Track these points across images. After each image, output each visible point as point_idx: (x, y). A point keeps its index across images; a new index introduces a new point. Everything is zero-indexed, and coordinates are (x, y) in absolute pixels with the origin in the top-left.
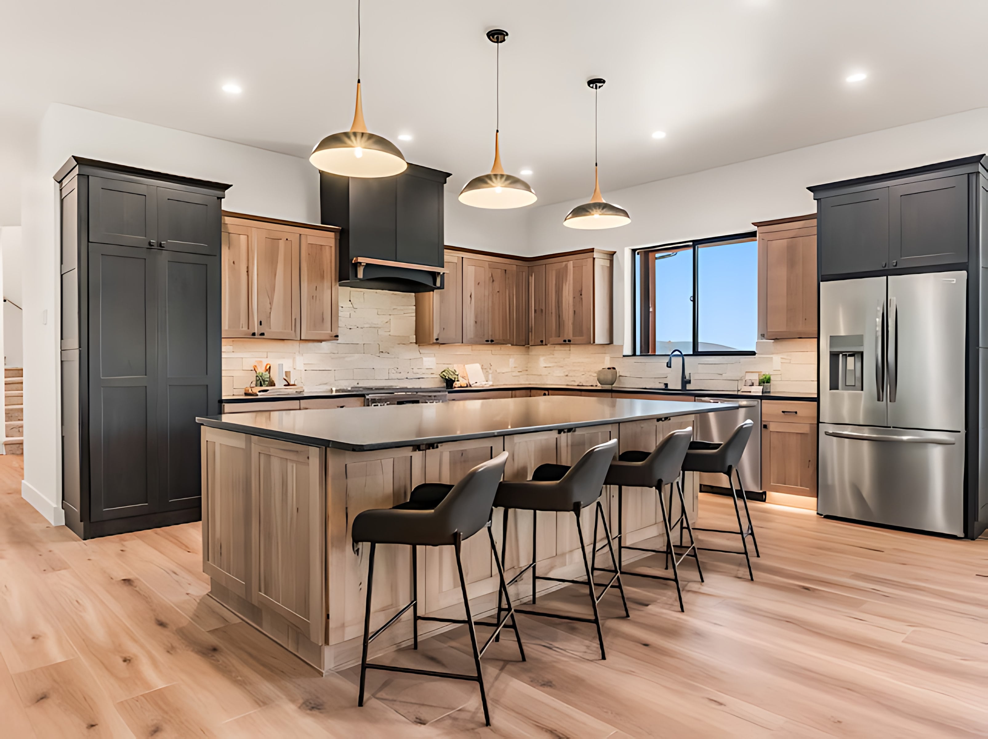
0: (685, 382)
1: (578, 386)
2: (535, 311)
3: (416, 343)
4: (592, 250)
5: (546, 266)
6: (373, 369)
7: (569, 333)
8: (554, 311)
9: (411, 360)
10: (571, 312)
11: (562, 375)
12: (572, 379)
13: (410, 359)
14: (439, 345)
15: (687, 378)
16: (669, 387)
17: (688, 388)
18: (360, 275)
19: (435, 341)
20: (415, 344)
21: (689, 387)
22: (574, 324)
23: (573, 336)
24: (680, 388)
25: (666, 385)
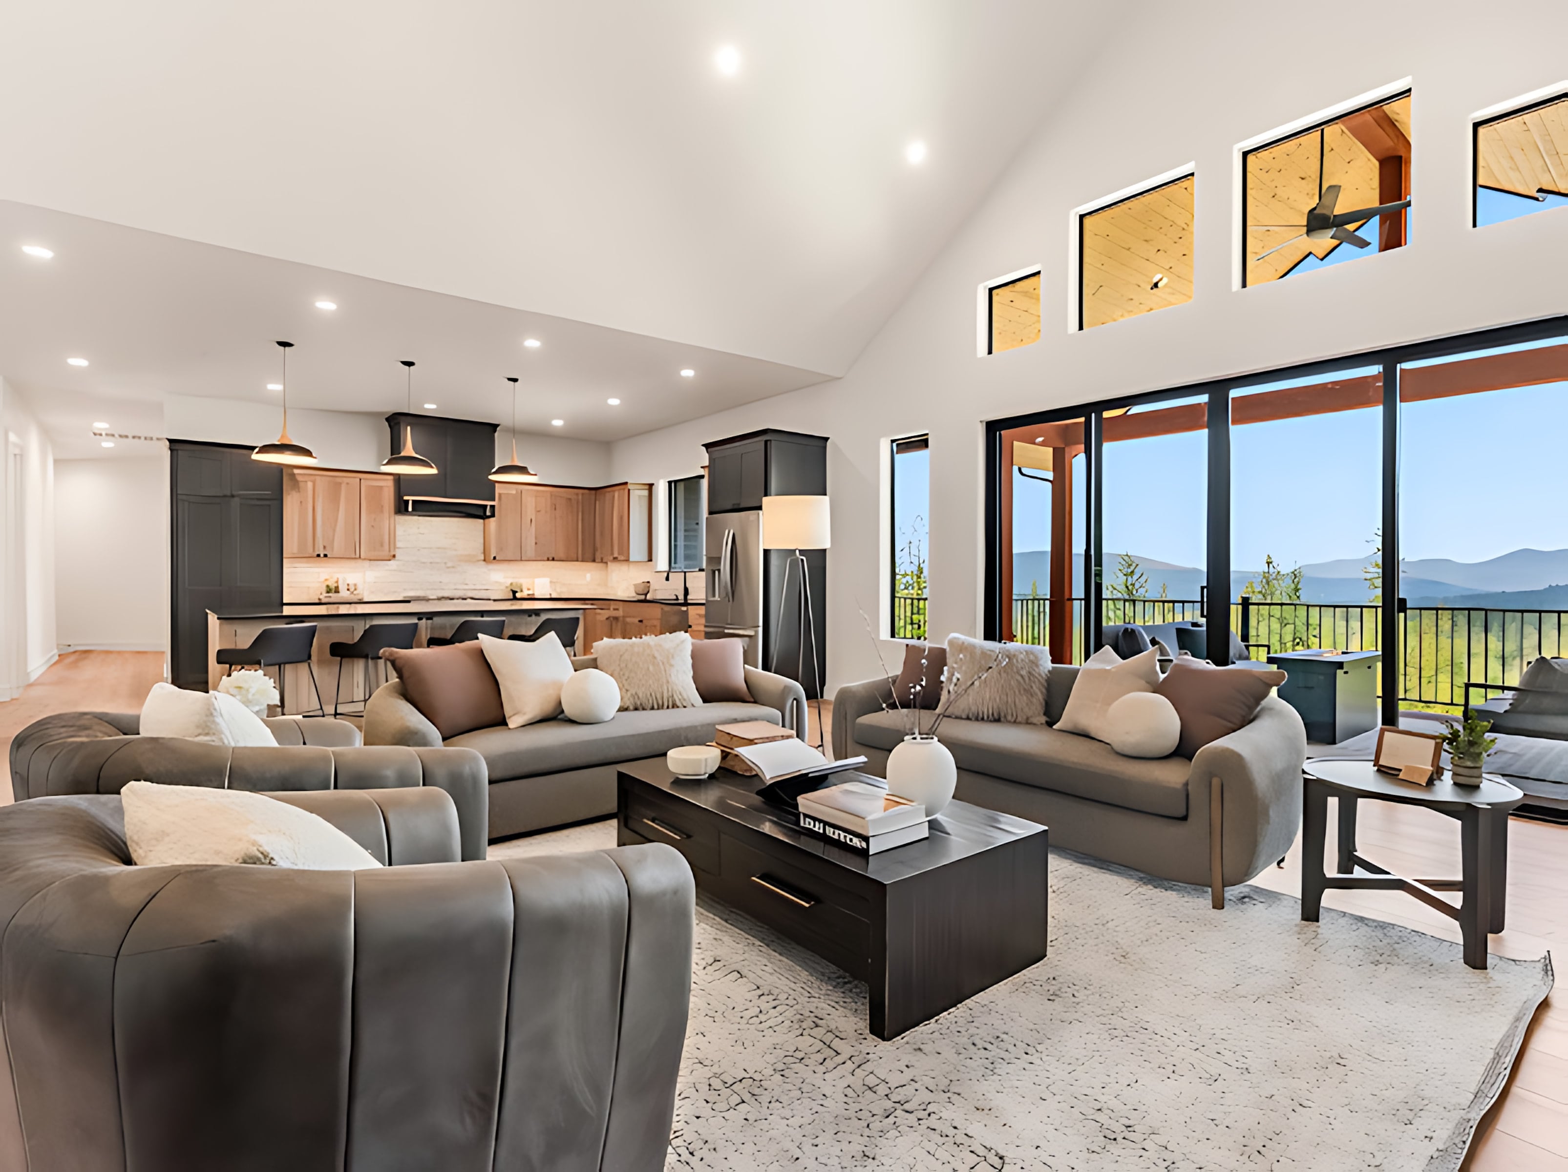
3: (484, 560)
4: (626, 483)
9: (480, 575)
18: (410, 509)
20: (483, 563)
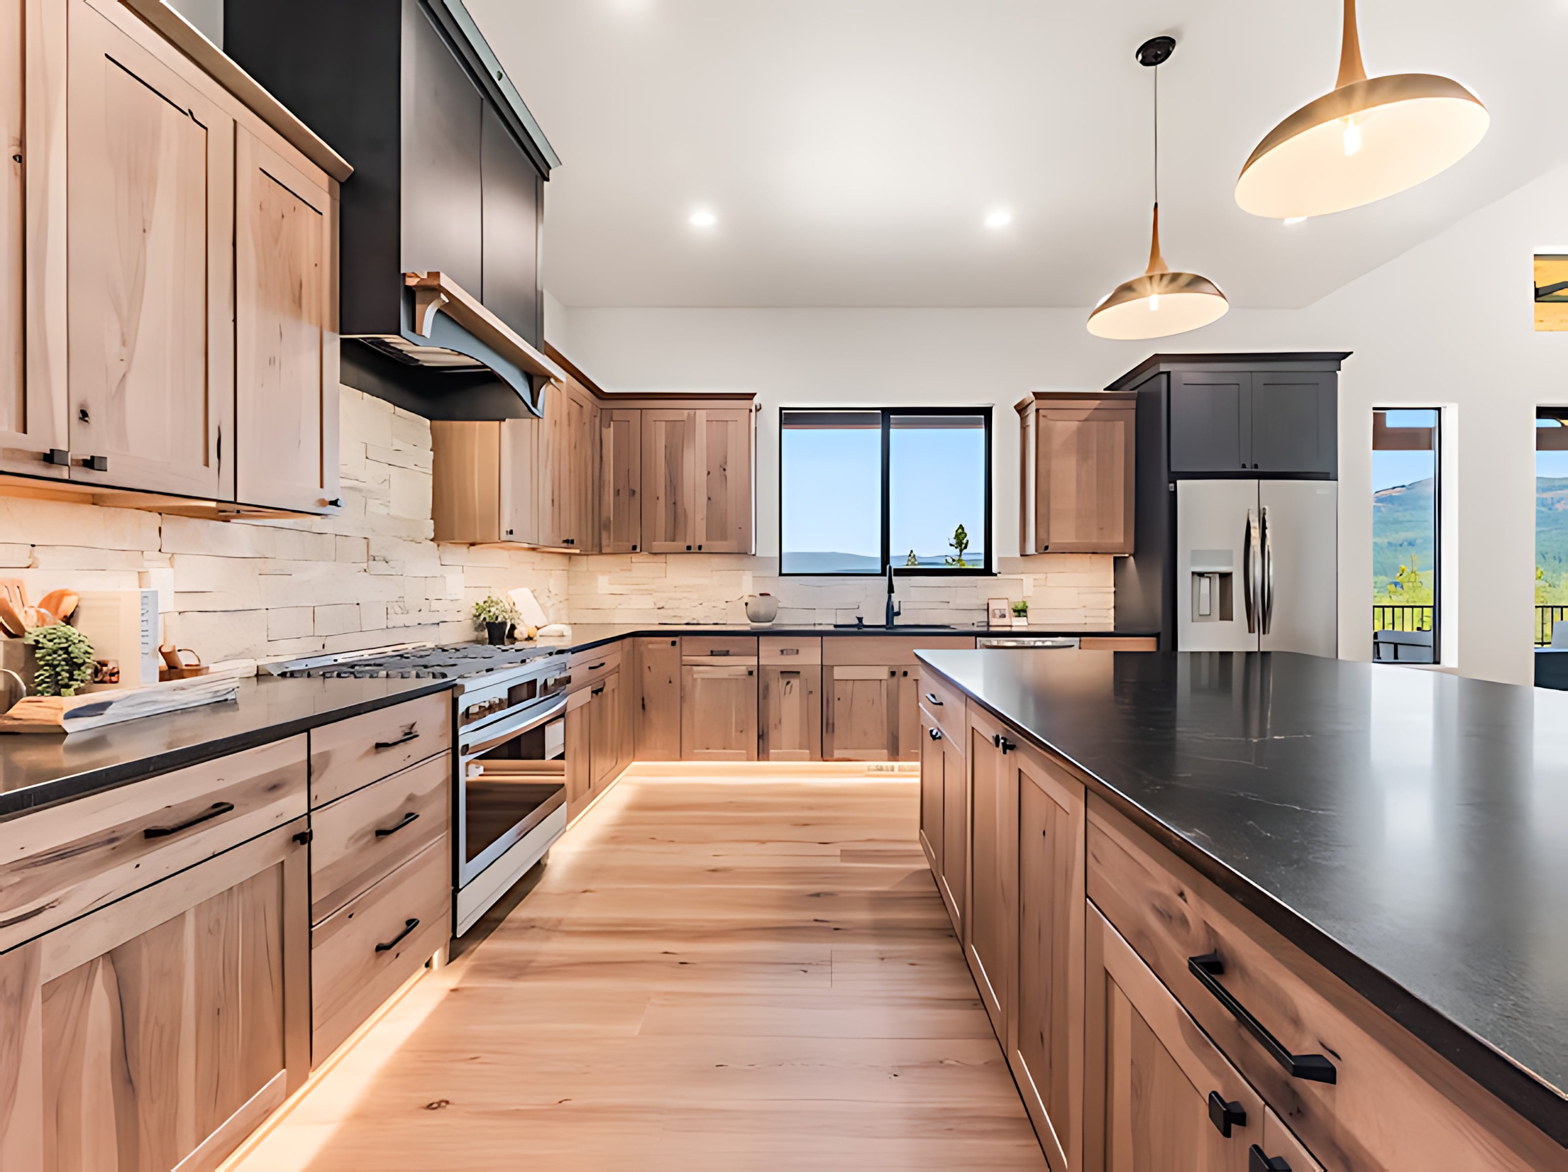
0: (891, 613)
1: (687, 624)
2: (617, 493)
3: (434, 540)
4: (750, 397)
5: (641, 412)
6: (358, 604)
7: (698, 533)
8: (661, 494)
9: (427, 579)
10: (702, 499)
11: (652, 606)
12: (671, 612)
13: (426, 577)
14: (468, 548)
15: (896, 609)
16: (865, 622)
17: (895, 623)
18: (426, 328)
19: (504, 536)
20: (432, 541)
21: (897, 621)
22: (709, 518)
23: (707, 540)
24: (884, 623)
25: (860, 619)
